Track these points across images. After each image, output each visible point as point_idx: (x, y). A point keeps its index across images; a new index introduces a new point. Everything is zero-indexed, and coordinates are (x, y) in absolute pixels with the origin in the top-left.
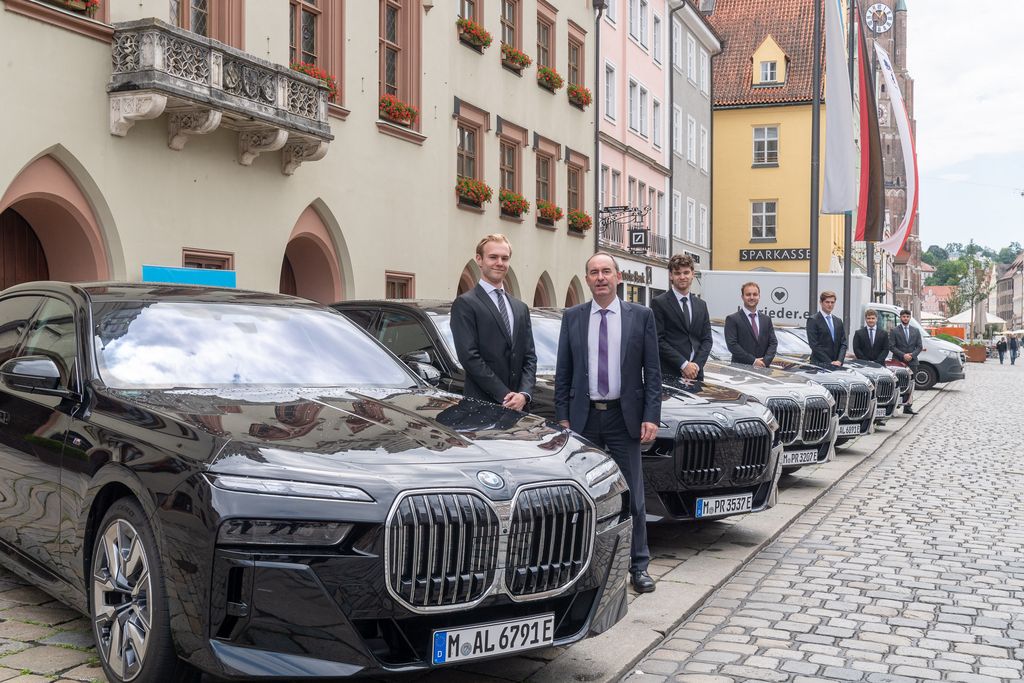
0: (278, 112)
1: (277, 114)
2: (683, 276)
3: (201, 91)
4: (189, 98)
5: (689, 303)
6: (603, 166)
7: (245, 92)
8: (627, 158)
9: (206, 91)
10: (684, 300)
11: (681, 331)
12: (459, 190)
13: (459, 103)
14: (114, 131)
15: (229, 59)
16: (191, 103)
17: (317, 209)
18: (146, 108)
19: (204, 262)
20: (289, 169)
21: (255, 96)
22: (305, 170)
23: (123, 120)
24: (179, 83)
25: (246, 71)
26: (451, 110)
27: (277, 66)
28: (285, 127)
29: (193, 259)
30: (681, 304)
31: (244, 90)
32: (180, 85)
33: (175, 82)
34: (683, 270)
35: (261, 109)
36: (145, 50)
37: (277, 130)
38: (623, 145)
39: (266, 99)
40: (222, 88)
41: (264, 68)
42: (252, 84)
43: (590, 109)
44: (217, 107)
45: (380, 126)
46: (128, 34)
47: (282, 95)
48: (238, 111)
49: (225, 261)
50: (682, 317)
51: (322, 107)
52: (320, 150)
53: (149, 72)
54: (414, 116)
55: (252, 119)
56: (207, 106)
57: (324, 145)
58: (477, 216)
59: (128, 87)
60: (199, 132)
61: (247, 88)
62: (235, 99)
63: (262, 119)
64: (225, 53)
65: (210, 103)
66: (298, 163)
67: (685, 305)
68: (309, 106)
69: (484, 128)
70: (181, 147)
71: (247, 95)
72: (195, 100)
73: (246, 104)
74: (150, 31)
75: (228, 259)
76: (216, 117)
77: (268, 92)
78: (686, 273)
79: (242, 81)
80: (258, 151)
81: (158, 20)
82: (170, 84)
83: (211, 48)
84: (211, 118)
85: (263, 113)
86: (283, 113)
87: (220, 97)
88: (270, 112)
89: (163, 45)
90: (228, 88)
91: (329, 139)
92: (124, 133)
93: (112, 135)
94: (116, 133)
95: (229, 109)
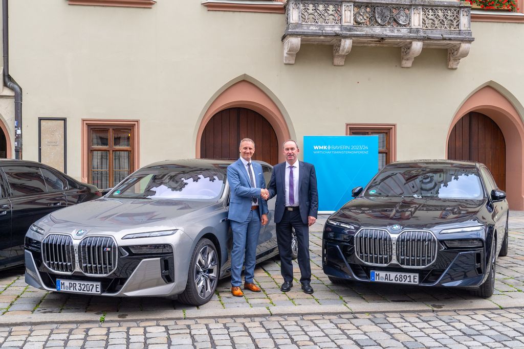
0: (411, 30)
1: (411, 32)
3: (332, 29)
4: (320, 36)
7: (378, 23)
9: (337, 29)
14: (284, 62)
15: (361, 5)
16: (322, 38)
17: (491, 88)
18: (289, 46)
19: (370, 131)
21: (388, 23)
23: (286, 55)
24: (312, 28)
25: (378, 10)
27: (411, 1)
28: (419, 40)
29: (356, 130)
31: (376, 22)
32: (313, 29)
33: (308, 28)
35: (392, 31)
37: (411, 43)
39: (400, 25)
40: (352, 24)
41: (398, 4)
44: (346, 37)
47: (417, 18)
48: (366, 36)
49: (390, 129)
51: (464, 20)
52: (461, 49)
53: (289, 25)
55: (383, 39)
56: (339, 37)
57: (464, 46)
60: (341, 53)
61: (379, 21)
62: (367, 29)
63: (390, 37)
64: (355, 2)
65: (337, 35)
66: (458, 60)
70: (342, 63)
71: (379, 24)
72: (325, 36)
73: (378, 31)
74: (290, 2)
75: (392, 128)
76: (347, 44)
77: (402, 19)
79: (374, 16)
80: (410, 58)
82: (305, 29)
83: (342, 2)
84: (342, 44)
85: (396, 34)
86: (417, 31)
87: (350, 30)
88: (404, 32)
89: (298, 8)
90: (359, 23)
91: (470, 41)
92: (293, 62)
93: (285, 64)
94: (287, 62)
95: (358, 36)
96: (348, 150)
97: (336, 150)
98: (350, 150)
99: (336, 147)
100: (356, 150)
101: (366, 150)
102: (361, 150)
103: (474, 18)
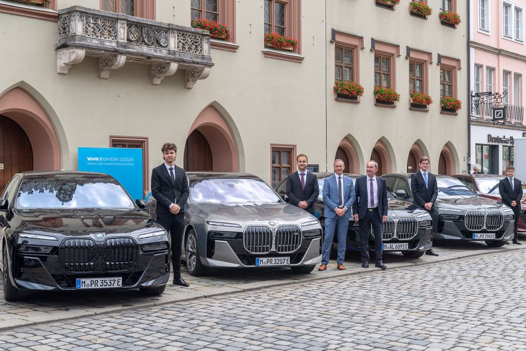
0: (169, 52)
1: (169, 54)
2: (170, 155)
3: (110, 44)
4: (101, 50)
5: (174, 171)
6: (476, 65)
7: (145, 42)
8: (501, 58)
9: (114, 45)
10: (171, 169)
11: (170, 187)
12: (336, 90)
13: (334, 32)
14: (59, 71)
15: (130, 24)
16: (103, 52)
17: (214, 107)
18: (73, 57)
19: (127, 144)
20: (189, 85)
21: (153, 44)
22: (199, 85)
23: (63, 65)
24: (94, 41)
25: (145, 30)
26: (329, 38)
27: (169, 25)
28: (175, 61)
29: (116, 142)
30: (169, 171)
31: (143, 41)
32: (95, 42)
33: (91, 41)
34: (170, 151)
35: (156, 51)
36: (73, 23)
37: (169, 63)
38: (496, 49)
39: (161, 45)
40: (126, 41)
41: (159, 27)
42: (149, 37)
43: (461, 27)
44: (122, 53)
45: (265, 53)
46: (65, 16)
47: (173, 42)
48: (137, 54)
49: (142, 142)
50: (169, 179)
51: (206, 46)
52: (204, 73)
53: (74, 36)
54: (294, 45)
55: (149, 58)
56: (116, 53)
57: (207, 70)
58: (354, 106)
59: (64, 46)
60: (113, 67)
61: (146, 40)
62: (137, 47)
63: (156, 57)
64: (128, 21)
65: (116, 51)
66: (195, 81)
67: (171, 172)
68: (196, 46)
69: (359, 48)
70: (107, 77)
71: (146, 44)
72: (105, 50)
73: (145, 49)
74: (74, 14)
75: (144, 141)
76: (122, 59)
77: (162, 42)
78: (172, 153)
79: (142, 35)
80: (163, 76)
81: (79, 7)
82: (88, 42)
83: (117, 19)
84: (118, 59)
85: (158, 54)
86: (174, 53)
87: (125, 47)
88: (164, 53)
89: (83, 21)
90: (131, 41)
91: (211, 65)
92: (66, 72)
93: (59, 73)
94: (61, 72)
95: (131, 53)
96: (117, 162)
97: (107, 162)
98: (119, 162)
99: (107, 159)
100: (123, 162)
101: (132, 162)
102: (128, 162)
103: (213, 45)
